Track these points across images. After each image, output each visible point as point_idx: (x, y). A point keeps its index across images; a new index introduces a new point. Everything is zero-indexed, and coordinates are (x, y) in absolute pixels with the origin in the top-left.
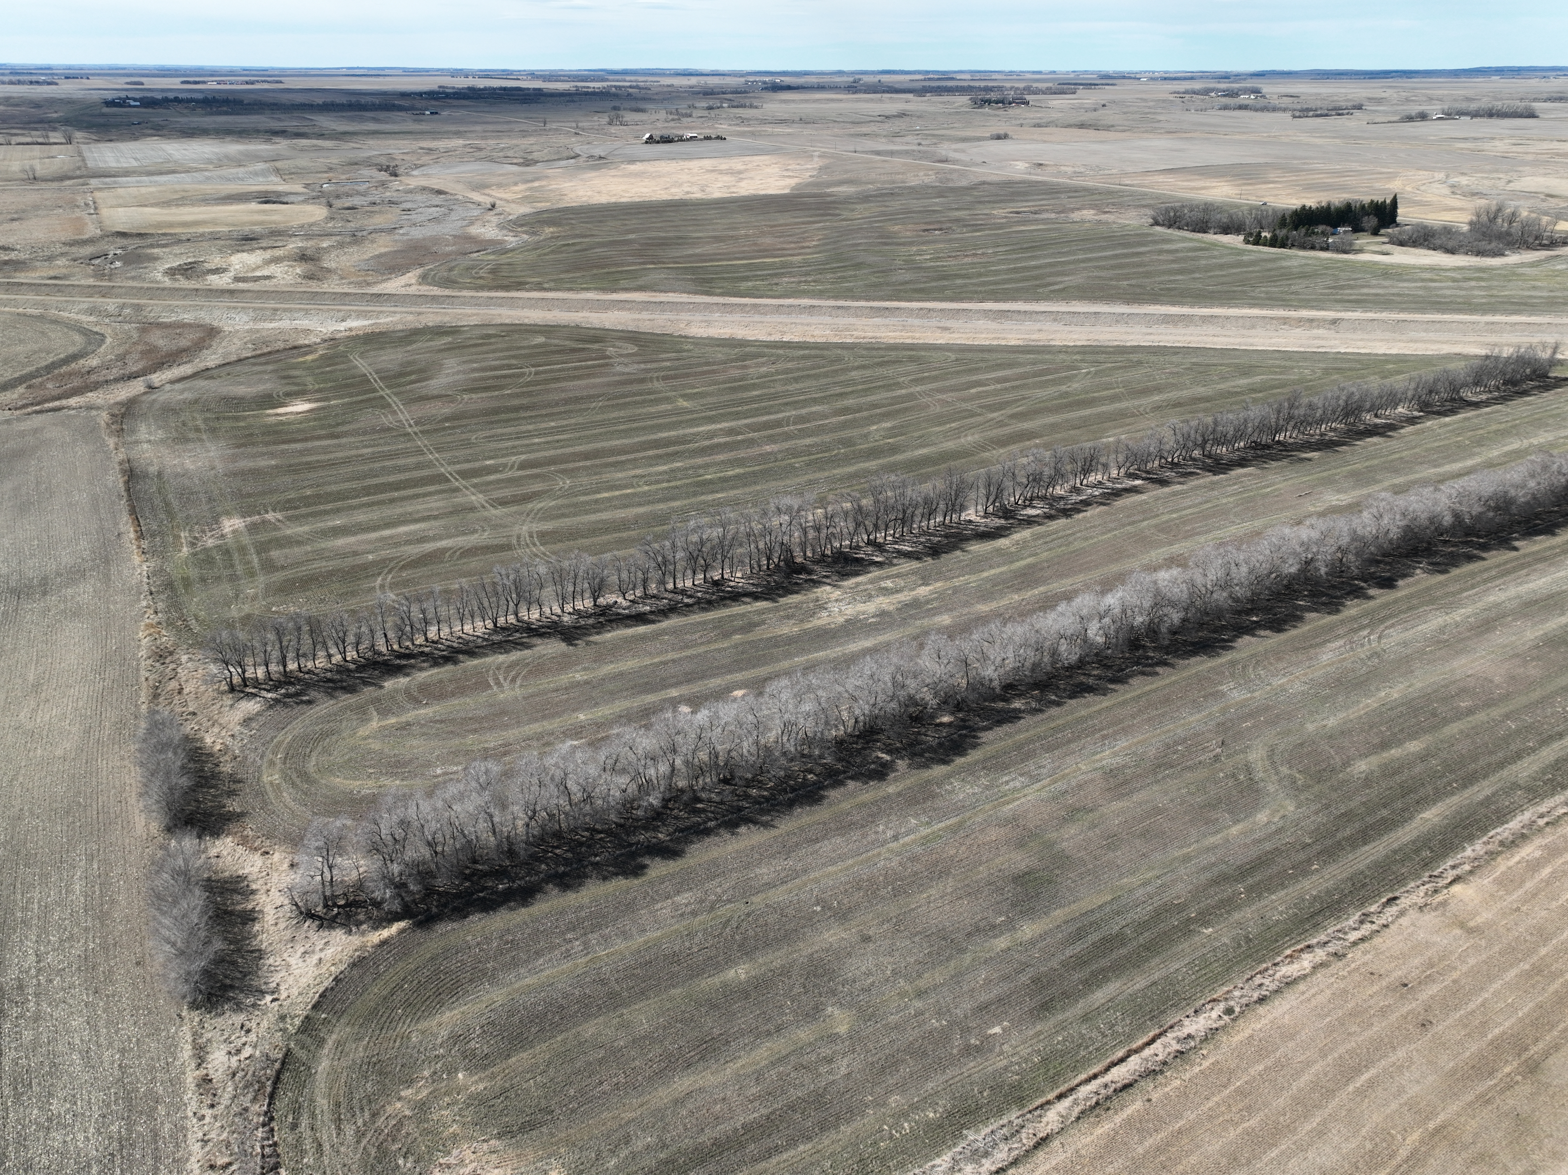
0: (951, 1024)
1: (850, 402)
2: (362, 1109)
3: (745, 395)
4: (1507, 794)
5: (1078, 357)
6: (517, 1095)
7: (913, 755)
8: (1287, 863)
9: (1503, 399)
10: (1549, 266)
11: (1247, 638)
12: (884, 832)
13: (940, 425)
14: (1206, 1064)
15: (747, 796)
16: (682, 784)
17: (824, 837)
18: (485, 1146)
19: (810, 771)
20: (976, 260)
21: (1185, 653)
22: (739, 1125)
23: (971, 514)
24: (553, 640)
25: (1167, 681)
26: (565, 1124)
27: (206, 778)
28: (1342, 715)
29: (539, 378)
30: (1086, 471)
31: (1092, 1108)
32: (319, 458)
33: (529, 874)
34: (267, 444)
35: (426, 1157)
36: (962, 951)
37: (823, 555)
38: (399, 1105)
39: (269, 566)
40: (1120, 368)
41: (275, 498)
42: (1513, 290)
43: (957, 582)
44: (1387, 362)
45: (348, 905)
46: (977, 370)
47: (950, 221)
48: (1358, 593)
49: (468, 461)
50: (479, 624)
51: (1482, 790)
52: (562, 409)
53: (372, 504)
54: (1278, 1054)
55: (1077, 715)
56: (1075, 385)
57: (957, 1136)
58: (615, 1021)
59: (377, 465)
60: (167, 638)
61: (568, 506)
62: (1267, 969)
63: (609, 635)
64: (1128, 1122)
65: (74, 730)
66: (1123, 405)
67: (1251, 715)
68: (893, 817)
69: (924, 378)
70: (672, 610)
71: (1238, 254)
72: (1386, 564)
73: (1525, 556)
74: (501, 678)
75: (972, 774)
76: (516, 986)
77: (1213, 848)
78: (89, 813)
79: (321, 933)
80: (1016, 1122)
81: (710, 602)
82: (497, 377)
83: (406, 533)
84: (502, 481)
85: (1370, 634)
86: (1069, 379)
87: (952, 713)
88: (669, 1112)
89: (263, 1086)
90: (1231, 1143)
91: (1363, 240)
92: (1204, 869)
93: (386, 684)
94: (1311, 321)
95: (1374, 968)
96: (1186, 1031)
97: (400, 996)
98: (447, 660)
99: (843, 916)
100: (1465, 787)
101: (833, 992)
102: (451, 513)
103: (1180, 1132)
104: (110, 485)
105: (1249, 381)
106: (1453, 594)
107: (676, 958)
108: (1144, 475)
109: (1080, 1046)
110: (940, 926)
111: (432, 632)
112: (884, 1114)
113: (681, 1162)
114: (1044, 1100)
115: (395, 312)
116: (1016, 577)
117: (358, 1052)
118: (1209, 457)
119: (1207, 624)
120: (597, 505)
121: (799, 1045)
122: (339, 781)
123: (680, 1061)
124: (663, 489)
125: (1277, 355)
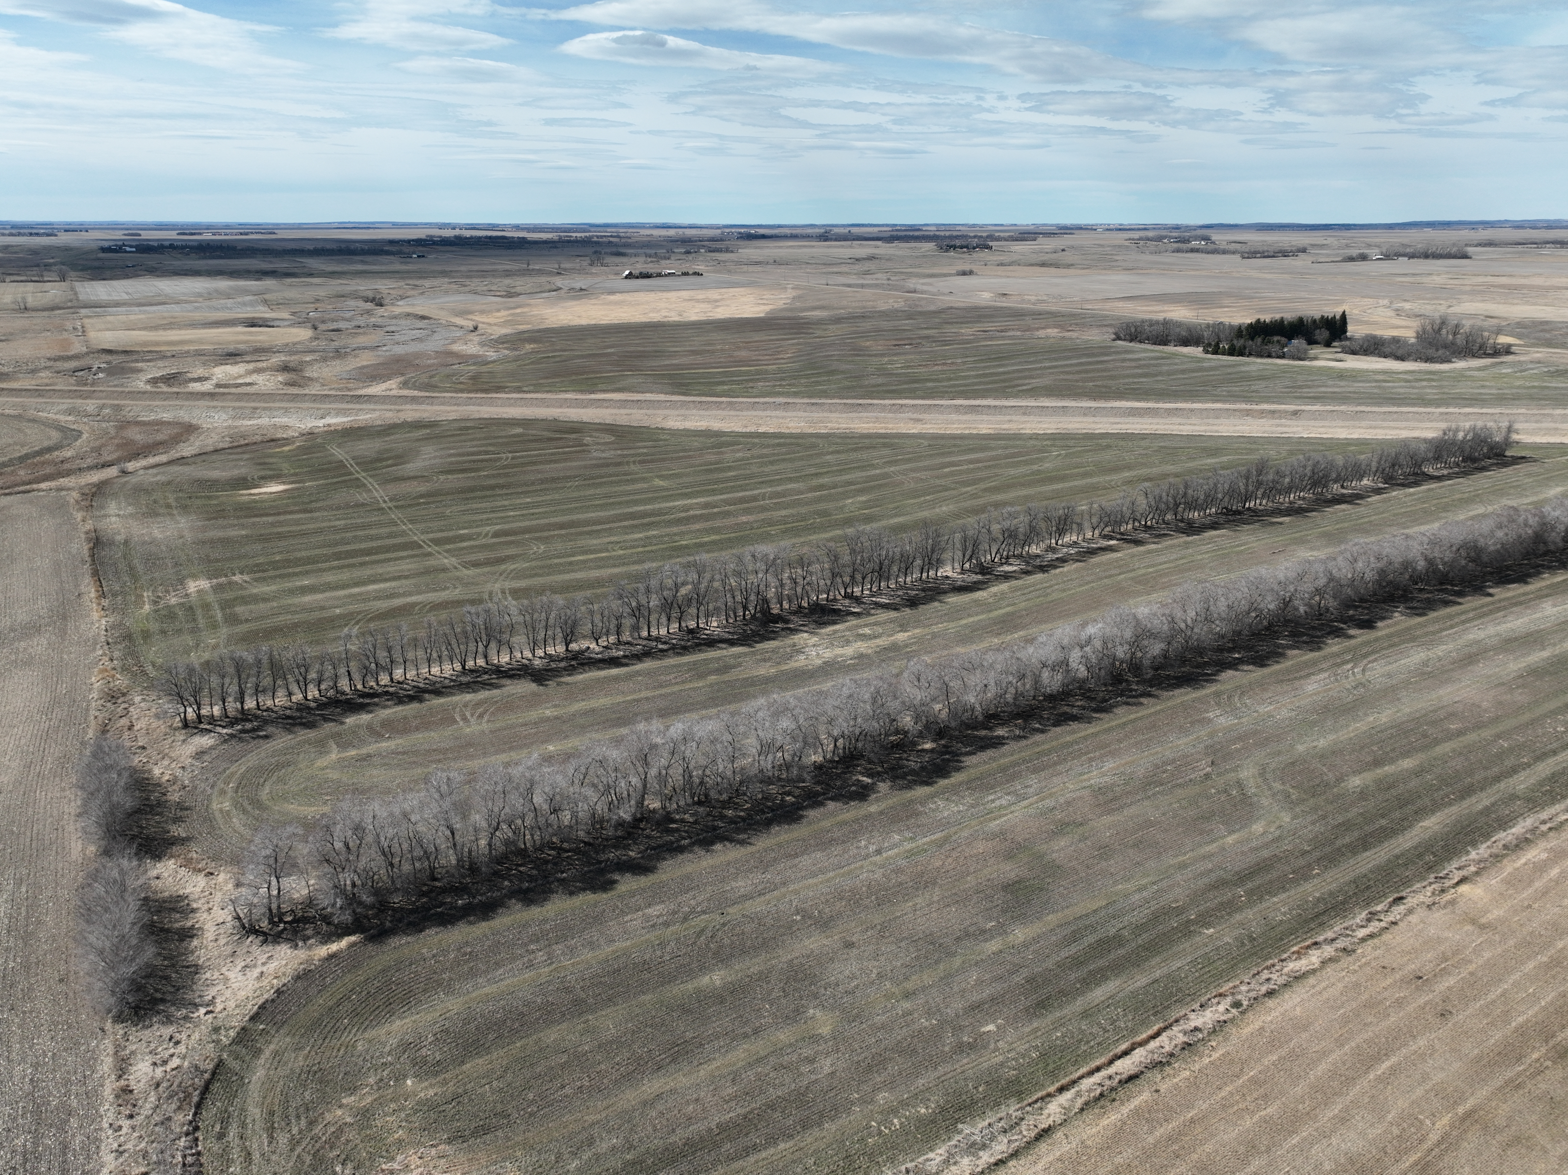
0: (942, 1023)
1: (825, 480)
2: (298, 1117)
3: (721, 476)
4: (1508, 805)
5: (1048, 442)
6: (470, 1100)
7: (894, 778)
8: (1287, 868)
9: (1465, 474)
10: (1496, 370)
11: (1230, 673)
12: (866, 847)
13: (915, 498)
14: (1216, 1055)
15: (722, 817)
16: (654, 804)
17: (803, 854)
18: (433, 1151)
19: (789, 794)
20: (945, 368)
21: (1169, 685)
22: (713, 1125)
23: (947, 571)
24: (523, 681)
25: (1153, 710)
26: (522, 1128)
27: (151, 807)
28: (1331, 737)
29: (515, 462)
30: (1061, 532)
31: (1097, 1099)
32: (291, 529)
33: (491, 890)
34: (238, 518)
35: (367, 1163)
36: (952, 954)
37: (800, 607)
38: (339, 1112)
39: (232, 620)
40: (1090, 451)
41: (243, 563)
42: (1462, 389)
43: (935, 629)
44: (1349, 444)
45: (296, 921)
46: (950, 454)
47: (920, 338)
48: (1337, 633)
49: (442, 531)
50: (447, 667)
51: (1481, 801)
52: (538, 487)
53: (343, 567)
54: (1292, 1045)
55: (1061, 741)
56: (1047, 465)
57: (951, 1129)
58: (579, 1027)
59: (349, 535)
60: (121, 681)
61: (541, 567)
62: (1273, 966)
63: (580, 677)
64: (1137, 1113)
65: (13, 765)
66: (1095, 480)
67: (1240, 738)
68: (875, 833)
69: (897, 461)
70: (647, 654)
71: (1199, 362)
72: (1364, 608)
73: (1500, 601)
74: (468, 714)
75: (957, 793)
76: (474, 995)
77: (1210, 856)
78: (21, 840)
79: (264, 948)
80: (1014, 1114)
81: (685, 648)
82: (474, 461)
83: (376, 591)
84: (476, 546)
85: (1353, 668)
86: (1041, 460)
87: (934, 741)
88: (637, 1113)
89: (188, 1096)
90: (1248, 1130)
91: (1315, 350)
92: (1202, 875)
93: (347, 720)
94: (1273, 412)
95: (1385, 962)
96: (1193, 1024)
97: (347, 1006)
98: (411, 699)
99: (824, 924)
100: (1463, 798)
101: (816, 996)
102: (423, 573)
103: (1192, 1121)
104: (74, 551)
105: (1217, 460)
106: (1433, 633)
107: (646, 966)
108: (1118, 536)
109: (1080, 1041)
110: (928, 932)
111: (398, 674)
112: (872, 1111)
113: (650, 1162)
114: (1044, 1093)
115: (375, 410)
116: (995, 624)
117: (298, 1062)
118: (1182, 521)
119: (1190, 660)
120: (571, 567)
121: (779, 1046)
122: (292, 808)
123: (650, 1064)
124: (638, 553)
125: (1242, 440)
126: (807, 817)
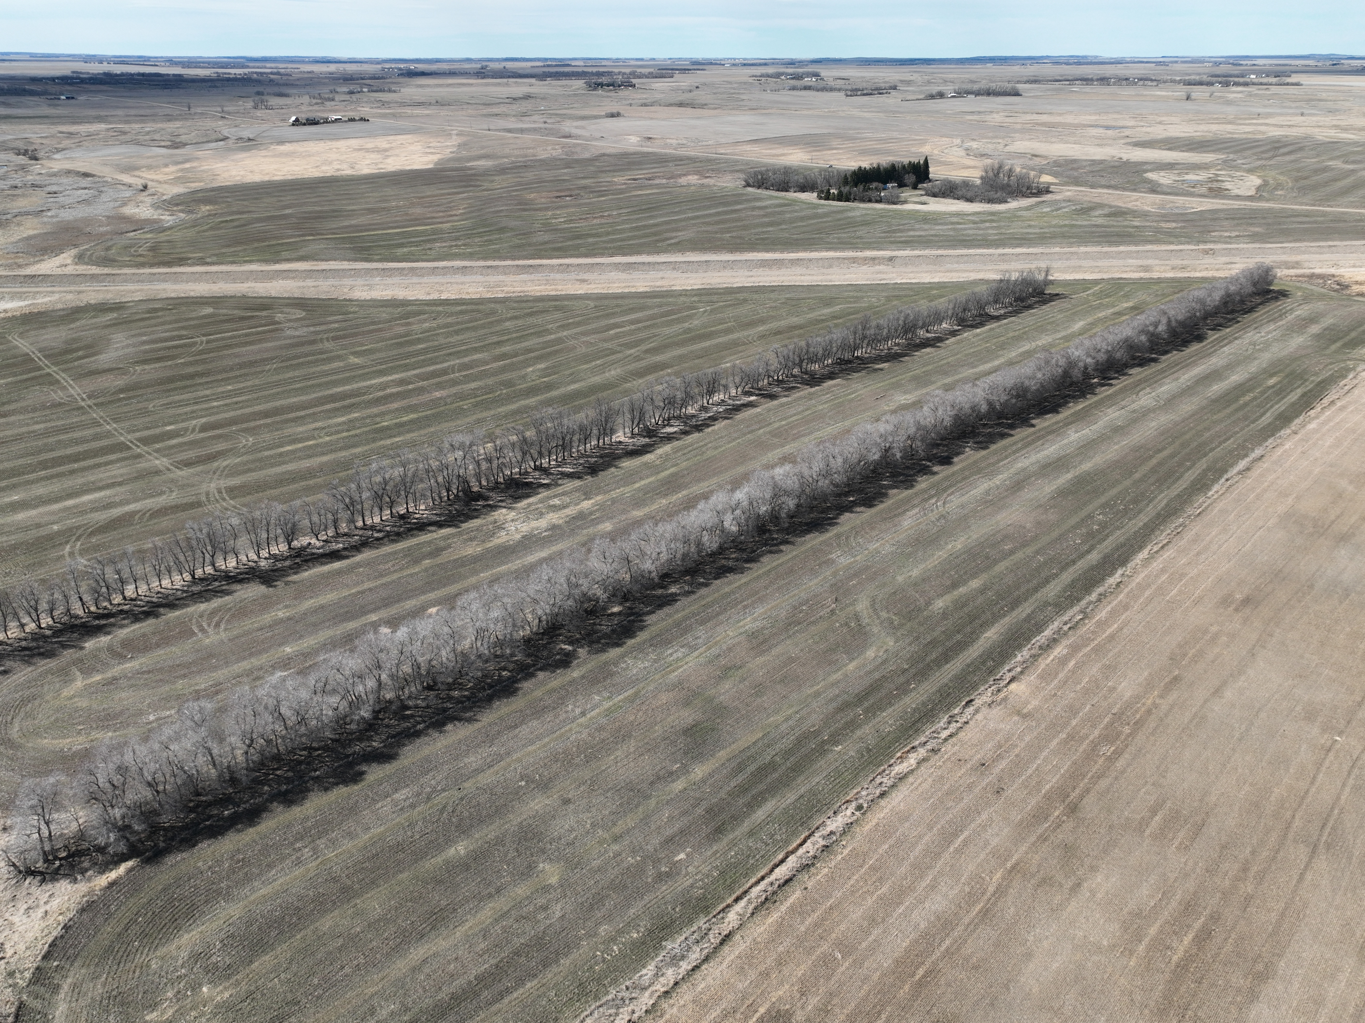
0: (644, 858)
1: (507, 349)
3: (412, 349)
4: (1042, 611)
5: (696, 299)
6: (263, 995)
7: (591, 643)
8: (892, 686)
9: (1015, 313)
10: (1038, 210)
11: (847, 515)
12: (573, 711)
13: (587, 363)
14: (846, 852)
15: (450, 698)
16: (389, 696)
17: (522, 723)
19: (504, 669)
20: (603, 221)
21: (801, 531)
22: (472, 978)
23: (620, 436)
24: (252, 584)
25: (790, 556)
26: (312, 1011)
28: (922, 566)
29: (211, 346)
30: (711, 393)
31: (763, 903)
33: (252, 797)
36: (648, 797)
37: (497, 483)
40: (730, 305)
42: (1016, 229)
43: (614, 494)
44: (932, 288)
45: (71, 855)
46: (613, 314)
47: (579, 188)
48: (926, 471)
49: (148, 428)
50: (177, 578)
51: (1025, 610)
52: (238, 373)
53: (52, 477)
54: (898, 834)
55: (722, 592)
56: (696, 322)
57: (658, 947)
58: (350, 912)
59: (51, 440)
61: (254, 461)
62: (884, 771)
63: (306, 574)
64: (792, 909)
66: (735, 336)
67: (856, 575)
68: (580, 697)
69: (569, 324)
70: (364, 544)
71: (814, 208)
72: (944, 446)
73: (1040, 430)
74: (205, 625)
75: (642, 651)
76: (252, 898)
77: (836, 683)
79: (44, 887)
80: (704, 926)
81: (398, 534)
82: (169, 348)
83: (91, 502)
84: (185, 443)
85: (937, 502)
86: (690, 317)
87: (621, 604)
88: (408, 980)
90: (869, 908)
91: (906, 193)
92: (831, 700)
93: (87, 645)
94: (873, 259)
95: (960, 756)
96: (829, 829)
97: (135, 929)
98: (148, 615)
99: (544, 786)
100: (1013, 609)
101: (543, 851)
102: (136, 478)
103: (831, 908)
105: (831, 310)
106: (993, 464)
107: (400, 847)
108: (757, 392)
109: (748, 856)
110: (628, 780)
111: (130, 591)
112: (596, 943)
113: (423, 1019)
114: (724, 905)
115: (53, 292)
116: (663, 485)
117: (98, 989)
118: (806, 373)
119: (816, 507)
120: (282, 459)
121: (518, 900)
122: (47, 742)
123: (414, 934)
124: (343, 438)
125: (850, 288)
126: (522, 688)
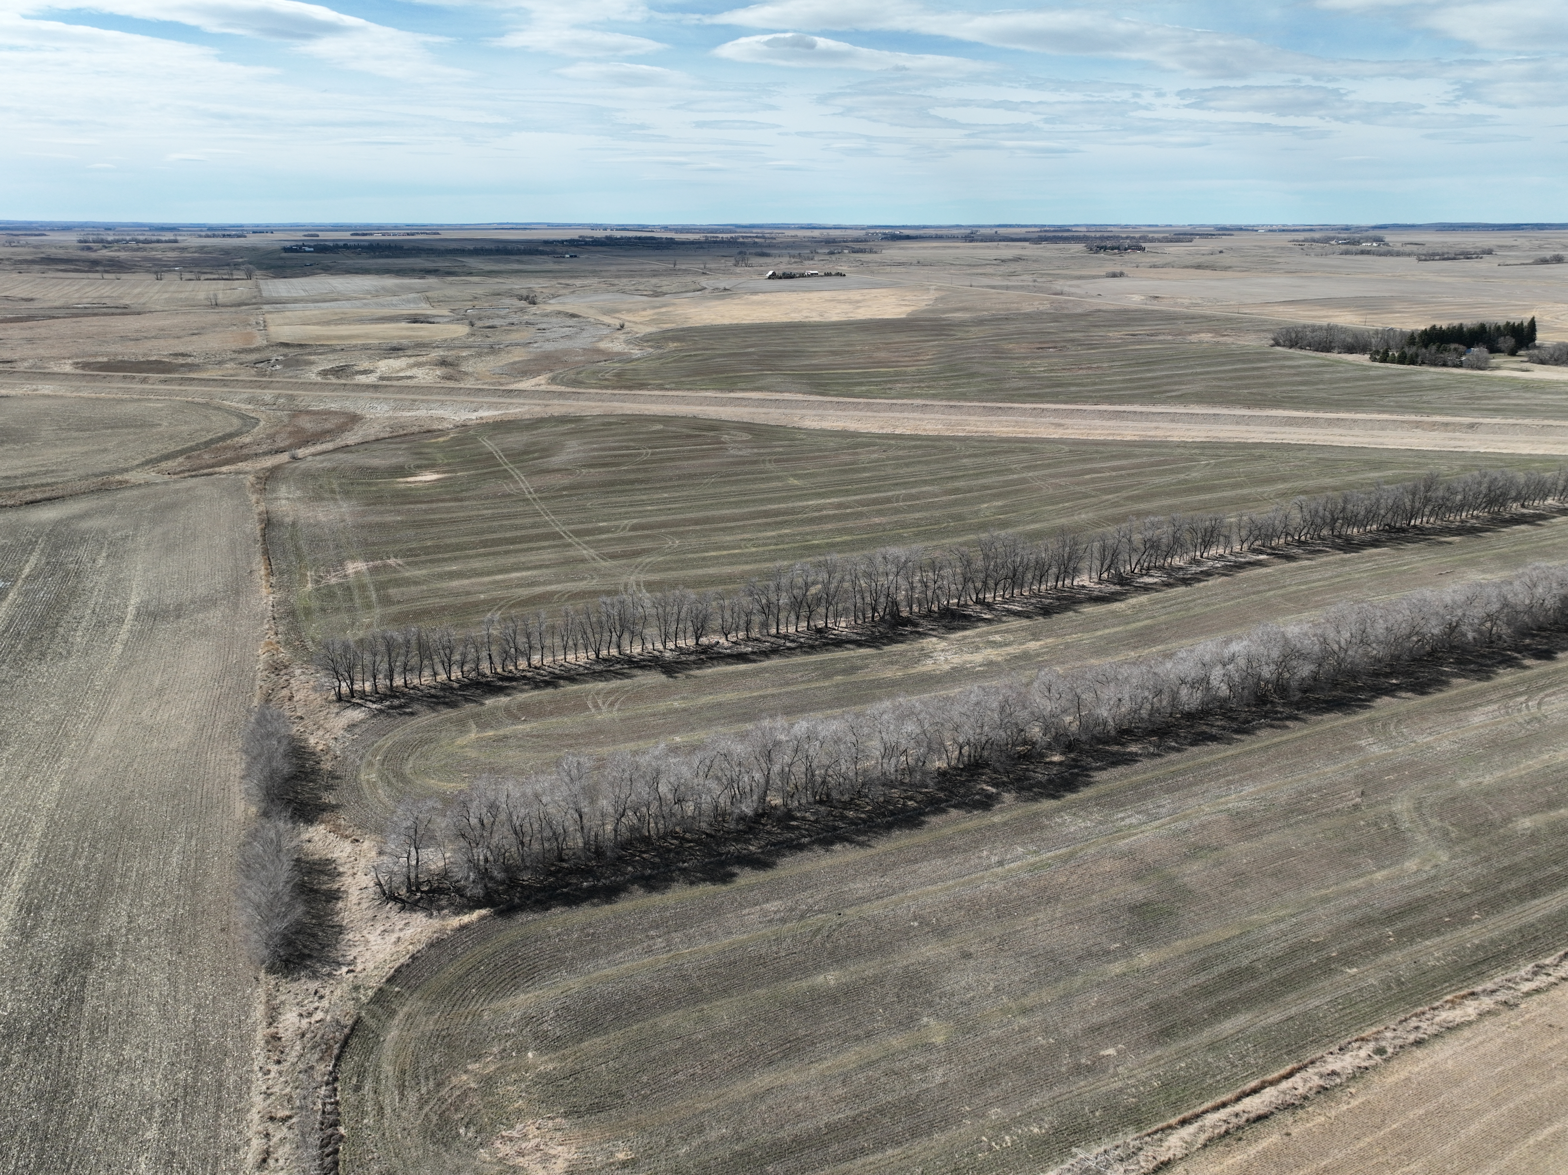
0: (1059, 1043)
1: (960, 484)
2: (427, 1078)
3: (855, 476)
5: (1196, 451)
6: (587, 1077)
7: (1020, 789)
8: (1443, 911)
11: (1386, 699)
12: (988, 857)
13: (1053, 504)
14: (1354, 1103)
15: (843, 818)
16: (775, 800)
17: (923, 859)
18: (551, 1124)
19: (911, 798)
20: (1090, 372)
21: (1318, 709)
22: (822, 1124)
23: (1083, 580)
24: (653, 672)
25: (1299, 734)
26: (635, 1109)
27: (306, 773)
28: (1499, 774)
29: (654, 457)
30: (1207, 544)
31: (1222, 1136)
32: (442, 516)
33: (614, 874)
34: (395, 504)
35: (489, 1129)
36: (1072, 973)
37: (930, 611)
38: (464, 1077)
39: (386, 601)
40: (1241, 461)
41: (397, 547)
43: (1068, 639)
44: (1532, 461)
45: (432, 891)
46: (1091, 460)
47: (1064, 341)
48: (1510, 662)
49: (582, 523)
50: (582, 655)
52: (676, 483)
53: (489, 554)
54: (1441, 1100)
55: (1198, 761)
56: (1194, 474)
57: (1065, 1152)
58: (694, 1015)
59: (495, 524)
60: (284, 654)
61: (675, 562)
62: (1423, 1013)
63: (708, 671)
64: (1264, 1155)
65: (189, 727)
66: (1245, 491)
67: (1394, 769)
68: (997, 844)
69: (1036, 466)
70: (774, 651)
71: (1365, 370)
72: (1543, 637)
74: (600, 702)
75: (1084, 809)
76: (595, 975)
77: (1356, 891)
78: (193, 798)
79: (402, 914)
80: (1132, 1144)
81: (812, 647)
82: (615, 456)
83: (518, 578)
84: (614, 539)
85: (1527, 701)
86: (1188, 469)
87: (1063, 754)
88: (747, 1106)
89: (330, 1048)
91: (1498, 359)
92: (1346, 911)
93: (487, 702)
94: (1447, 424)
95: (1552, 1021)
96: (1330, 1068)
97: (475, 977)
98: (548, 684)
99: (942, 932)
101: (930, 1004)
102: (563, 563)
104: (248, 531)
105: (1381, 474)
107: (762, 961)
108: (1269, 551)
109: (1205, 1074)
110: (1049, 949)
111: (536, 659)
112: (983, 1126)
113: (757, 1155)
114: (1165, 1124)
115: (524, 404)
116: (1132, 637)
117: (428, 1025)
118: (1339, 537)
119: (1342, 684)
120: (705, 562)
121: (891, 1051)
122: (432, 783)
123: (762, 1058)
124: (769, 551)
125: (1410, 453)
126: (929, 823)
